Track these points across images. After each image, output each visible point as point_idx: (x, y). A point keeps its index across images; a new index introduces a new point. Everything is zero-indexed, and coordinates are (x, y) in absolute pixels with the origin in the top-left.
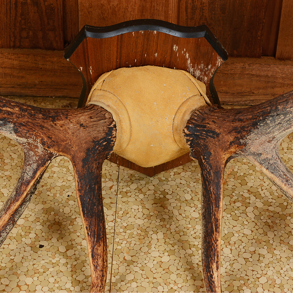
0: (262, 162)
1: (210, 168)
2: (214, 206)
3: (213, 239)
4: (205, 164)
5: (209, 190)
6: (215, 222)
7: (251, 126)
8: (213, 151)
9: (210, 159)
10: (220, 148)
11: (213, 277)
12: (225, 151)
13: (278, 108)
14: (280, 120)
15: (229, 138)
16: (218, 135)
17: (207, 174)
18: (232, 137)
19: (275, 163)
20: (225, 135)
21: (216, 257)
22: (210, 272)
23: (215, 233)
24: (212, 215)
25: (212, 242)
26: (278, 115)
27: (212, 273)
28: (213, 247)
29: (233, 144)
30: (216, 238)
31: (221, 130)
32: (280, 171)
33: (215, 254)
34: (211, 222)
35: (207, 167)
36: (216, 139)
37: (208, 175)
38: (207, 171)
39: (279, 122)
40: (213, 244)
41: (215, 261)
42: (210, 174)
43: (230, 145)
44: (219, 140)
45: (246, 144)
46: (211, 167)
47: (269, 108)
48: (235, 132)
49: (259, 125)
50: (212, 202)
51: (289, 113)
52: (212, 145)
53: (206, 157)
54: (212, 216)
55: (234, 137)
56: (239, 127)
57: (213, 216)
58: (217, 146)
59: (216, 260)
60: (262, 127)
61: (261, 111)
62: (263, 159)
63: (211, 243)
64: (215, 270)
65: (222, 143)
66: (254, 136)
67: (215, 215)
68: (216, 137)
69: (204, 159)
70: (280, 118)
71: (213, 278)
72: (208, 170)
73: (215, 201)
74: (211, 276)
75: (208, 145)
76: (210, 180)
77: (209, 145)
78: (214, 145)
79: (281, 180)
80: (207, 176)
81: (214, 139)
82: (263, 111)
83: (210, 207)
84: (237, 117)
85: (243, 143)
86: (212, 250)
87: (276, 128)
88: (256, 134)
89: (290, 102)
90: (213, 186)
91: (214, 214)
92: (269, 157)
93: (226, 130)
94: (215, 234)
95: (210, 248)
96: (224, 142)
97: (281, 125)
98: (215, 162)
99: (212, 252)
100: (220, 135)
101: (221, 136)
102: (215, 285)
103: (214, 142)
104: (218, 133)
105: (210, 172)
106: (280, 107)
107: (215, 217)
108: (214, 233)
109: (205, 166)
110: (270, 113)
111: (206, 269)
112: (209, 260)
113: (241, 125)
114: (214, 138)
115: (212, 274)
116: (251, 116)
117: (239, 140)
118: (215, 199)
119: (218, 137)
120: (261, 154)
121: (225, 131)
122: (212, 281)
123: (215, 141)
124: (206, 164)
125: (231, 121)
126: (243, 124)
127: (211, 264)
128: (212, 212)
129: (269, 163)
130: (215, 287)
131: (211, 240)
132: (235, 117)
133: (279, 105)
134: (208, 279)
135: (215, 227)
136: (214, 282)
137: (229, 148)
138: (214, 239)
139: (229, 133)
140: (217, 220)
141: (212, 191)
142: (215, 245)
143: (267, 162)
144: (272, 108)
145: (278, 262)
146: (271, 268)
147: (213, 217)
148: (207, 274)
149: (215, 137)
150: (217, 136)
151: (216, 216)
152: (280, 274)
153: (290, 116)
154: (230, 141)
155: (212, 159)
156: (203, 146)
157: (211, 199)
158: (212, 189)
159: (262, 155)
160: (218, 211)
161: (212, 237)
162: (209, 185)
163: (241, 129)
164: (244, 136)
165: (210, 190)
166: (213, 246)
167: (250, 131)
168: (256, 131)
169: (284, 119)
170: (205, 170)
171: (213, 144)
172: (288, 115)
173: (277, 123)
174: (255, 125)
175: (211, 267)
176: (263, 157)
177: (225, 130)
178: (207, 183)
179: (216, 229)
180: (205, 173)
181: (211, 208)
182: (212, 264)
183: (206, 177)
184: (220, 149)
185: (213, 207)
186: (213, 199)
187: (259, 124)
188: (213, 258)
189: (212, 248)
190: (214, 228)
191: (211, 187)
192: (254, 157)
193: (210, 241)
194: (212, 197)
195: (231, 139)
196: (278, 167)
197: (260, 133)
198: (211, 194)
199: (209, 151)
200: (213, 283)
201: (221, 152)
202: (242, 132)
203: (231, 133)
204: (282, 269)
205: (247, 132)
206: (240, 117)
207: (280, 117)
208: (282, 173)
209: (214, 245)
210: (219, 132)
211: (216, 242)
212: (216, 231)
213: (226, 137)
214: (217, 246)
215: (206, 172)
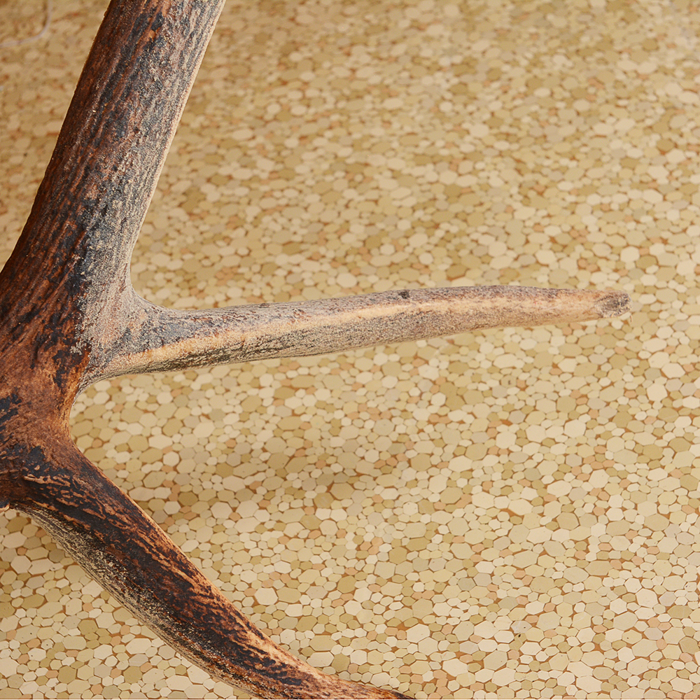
0: (143, 343)
1: (66, 476)
2: (143, 536)
3: (201, 595)
4: (49, 480)
5: (106, 520)
6: (173, 560)
7: (70, 298)
8: (38, 438)
9: (48, 460)
10: (46, 415)
11: (272, 658)
12: (59, 409)
13: (89, 199)
14: (118, 215)
15: (44, 375)
16: (15, 398)
17: (71, 494)
18: (47, 365)
19: (161, 318)
20: (30, 381)
21: (239, 620)
22: (256, 659)
23: (192, 581)
24: (154, 557)
25: (203, 604)
26: (104, 212)
27: (262, 656)
28: (214, 611)
29: (64, 376)
30: (203, 588)
31: (10, 384)
32: (183, 320)
33: (230, 617)
34: (165, 573)
35: (60, 482)
36: (21, 410)
37: (75, 494)
38: (66, 488)
39: (120, 221)
40: (208, 605)
41: (246, 628)
42: (79, 485)
43: (59, 385)
44: (29, 404)
45: (88, 345)
46: (67, 471)
47: (67, 223)
48: (46, 350)
49: (86, 273)
50: (131, 533)
51: (124, 180)
52: (24, 430)
53: (37, 468)
54: (156, 558)
55: (51, 361)
56: (44, 330)
57: (158, 556)
58: (35, 419)
59: (244, 625)
60: (95, 271)
61: (59, 247)
62: (139, 334)
63: (205, 608)
64: (261, 644)
65: (41, 401)
66: (93, 307)
67: (159, 549)
68: (17, 406)
69: (37, 474)
70: (116, 211)
71: (274, 662)
72: (68, 484)
73: (136, 522)
74: (268, 661)
75: (17, 440)
76: (88, 498)
77: (19, 437)
78: (29, 426)
79: (202, 335)
80: (77, 497)
81: (17, 413)
82: (61, 244)
83: (137, 546)
84: (13, 320)
85: (82, 350)
86: (218, 617)
87: (124, 239)
88: (94, 300)
89: (101, 160)
90: (106, 502)
91: (157, 548)
92: (144, 318)
93: (21, 368)
94: (194, 584)
95: (212, 620)
96: (43, 395)
97: (128, 222)
98: (61, 456)
99: (223, 622)
100: (20, 393)
101: (23, 393)
102: (291, 667)
103: (24, 420)
104: (12, 394)
105: (75, 481)
106: (92, 194)
107: (164, 554)
108: (191, 585)
109: (53, 485)
110: (82, 228)
111: (241, 666)
112: (231, 642)
113: (43, 322)
114: (15, 412)
115: (264, 659)
116: (45, 283)
117: (67, 354)
118: (133, 519)
119: (20, 401)
120: (128, 331)
121: (21, 374)
122: (279, 668)
123: (22, 416)
124: (52, 478)
125: (11, 342)
126: (45, 315)
127: (244, 645)
128: (150, 550)
129: (155, 330)
130: (294, 670)
131: (199, 603)
132: (9, 326)
133: (85, 191)
134: (268, 674)
135: (182, 571)
136: (284, 665)
137: (63, 393)
138: (202, 593)
139: (32, 367)
140: (172, 554)
141: (113, 513)
142: (215, 600)
143: (152, 332)
144: (75, 216)
145: (223, 552)
146: (236, 570)
147: (162, 557)
148: (254, 669)
149: (16, 409)
150: (16, 404)
151: (165, 549)
152: (263, 557)
153: (130, 186)
154: (52, 380)
155: (52, 456)
156: (9, 454)
157: (125, 530)
158: (109, 509)
159: (132, 330)
160: (158, 536)
161: (195, 595)
162: (96, 509)
163: (53, 328)
164: (74, 333)
165: (108, 515)
166: (214, 608)
167: (76, 309)
168: (89, 295)
169: (124, 204)
170: (63, 492)
171: (24, 425)
172: (126, 186)
173: (118, 227)
174: (77, 286)
175: (249, 646)
176: (136, 332)
177: (18, 371)
178: (89, 511)
179: (187, 572)
180: (66, 499)
181: (141, 545)
182: (246, 640)
183: (76, 503)
184: (48, 418)
185: (142, 540)
186: (129, 525)
187: (83, 273)
188: (236, 628)
189: (213, 614)
190: (183, 574)
191: (104, 508)
192: (121, 353)
193: (199, 608)
194: (124, 523)
195: (49, 371)
196: (172, 319)
197: (100, 289)
198: (117, 519)
199: (31, 448)
200: (284, 670)
201: (54, 420)
202: (61, 330)
203: (39, 362)
204: (247, 551)
205: (71, 321)
206: (22, 313)
207: (112, 210)
208: (189, 321)
209: (214, 603)
210: (9, 391)
211: (211, 593)
212: (191, 574)
213: (36, 381)
214: (218, 599)
215: (66, 494)
